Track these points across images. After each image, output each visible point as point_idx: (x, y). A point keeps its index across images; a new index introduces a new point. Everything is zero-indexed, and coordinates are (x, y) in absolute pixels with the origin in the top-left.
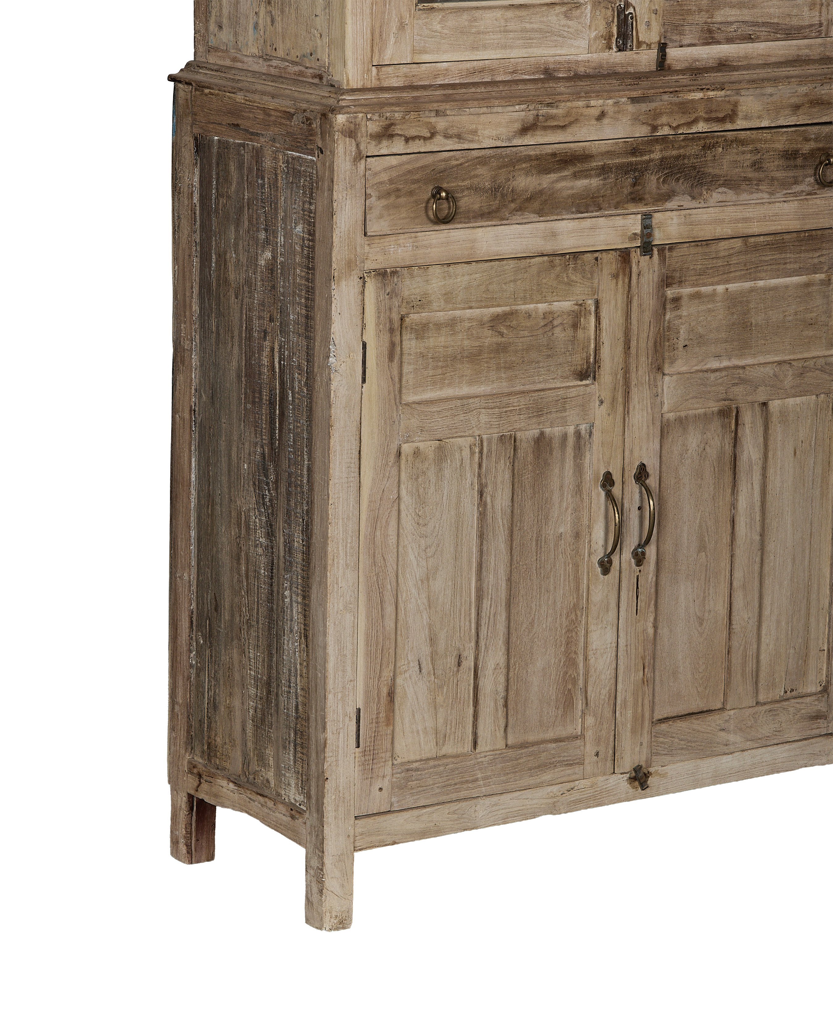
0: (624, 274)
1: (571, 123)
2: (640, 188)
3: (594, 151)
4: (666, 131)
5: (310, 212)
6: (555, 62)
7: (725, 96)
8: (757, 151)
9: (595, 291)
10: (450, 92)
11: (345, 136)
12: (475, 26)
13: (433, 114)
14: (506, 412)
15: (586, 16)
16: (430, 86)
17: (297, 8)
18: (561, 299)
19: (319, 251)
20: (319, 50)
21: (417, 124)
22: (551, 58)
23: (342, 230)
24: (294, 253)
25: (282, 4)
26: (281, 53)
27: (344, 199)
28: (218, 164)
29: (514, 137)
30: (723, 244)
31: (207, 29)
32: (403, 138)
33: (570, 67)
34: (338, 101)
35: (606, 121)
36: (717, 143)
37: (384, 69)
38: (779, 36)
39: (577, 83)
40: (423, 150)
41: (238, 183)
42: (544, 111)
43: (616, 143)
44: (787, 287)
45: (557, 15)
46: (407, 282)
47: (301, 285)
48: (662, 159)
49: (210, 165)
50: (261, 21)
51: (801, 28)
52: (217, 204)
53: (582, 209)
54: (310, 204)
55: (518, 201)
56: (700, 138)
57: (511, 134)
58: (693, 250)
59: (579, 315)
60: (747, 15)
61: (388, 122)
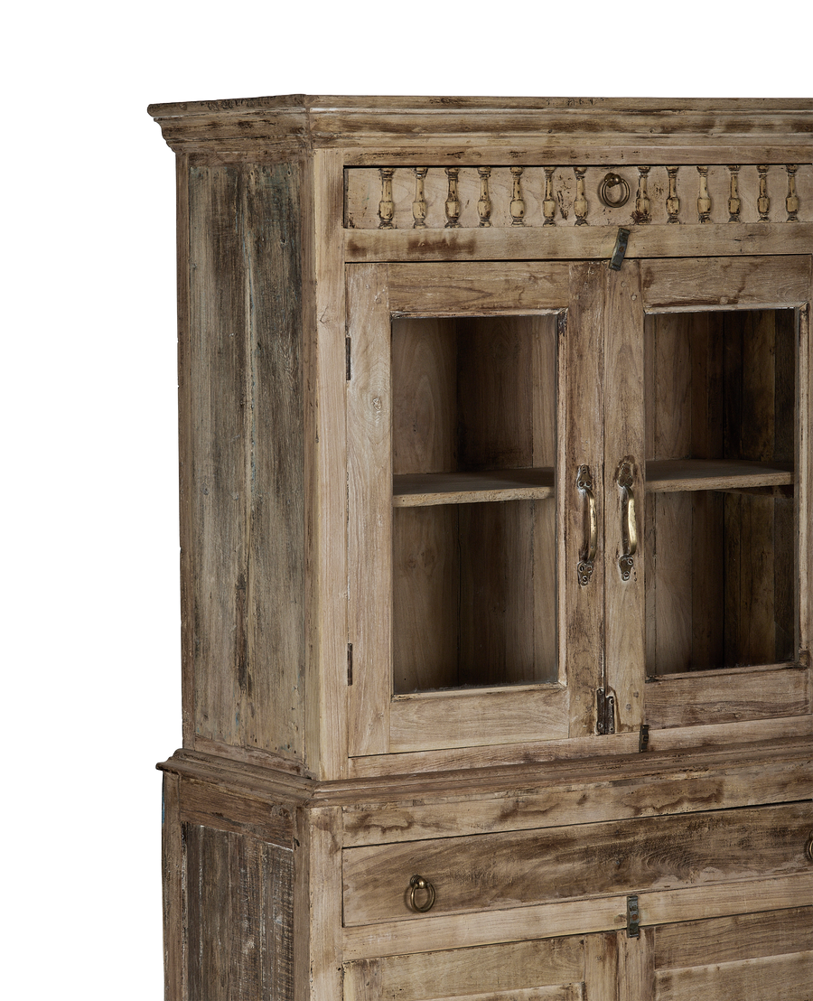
0: (611, 957)
1: (552, 808)
2: (624, 870)
3: (577, 835)
4: (649, 812)
5: (289, 903)
6: (535, 748)
7: (710, 776)
8: (744, 829)
9: (581, 975)
10: (428, 781)
11: (321, 829)
12: (452, 716)
13: (410, 804)
15: (565, 701)
16: (408, 776)
17: (275, 701)
18: (546, 983)
19: (297, 943)
20: (296, 743)
21: (394, 814)
22: (531, 743)
23: (319, 922)
24: (274, 943)
25: (261, 697)
26: (261, 745)
27: (320, 891)
28: (204, 852)
29: (494, 823)
30: (713, 924)
31: (194, 719)
32: (380, 829)
33: (550, 752)
34: (313, 795)
35: (588, 805)
36: (703, 822)
37: (360, 760)
38: (764, 714)
39: (557, 768)
40: (400, 840)
41: (222, 871)
42: (524, 797)
43: (599, 827)
44: (780, 964)
45: (536, 701)
46: (388, 972)
47: (282, 975)
48: (647, 841)
49: (197, 853)
50: (242, 713)
51: (788, 705)
52: (204, 892)
53: (566, 893)
54: (289, 895)
55: (500, 887)
56: (685, 819)
57: (490, 821)
58: (682, 930)
60: (730, 695)
61: (364, 814)
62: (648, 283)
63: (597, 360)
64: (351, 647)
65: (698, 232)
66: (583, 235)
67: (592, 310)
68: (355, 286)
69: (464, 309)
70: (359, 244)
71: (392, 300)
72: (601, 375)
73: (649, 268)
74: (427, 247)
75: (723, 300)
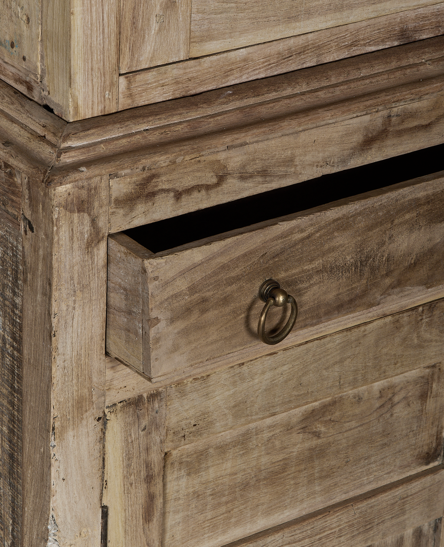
5: (15, 305)
6: (417, 18)
11: (72, 211)
13: (223, 148)
14: (320, 539)
16: (218, 91)
18: (407, 369)
20: (25, 43)
21: (195, 167)
22: (411, 12)
23: (68, 357)
27: (70, 309)
29: (351, 156)
32: (172, 194)
33: (439, 22)
37: (139, 77)
42: (400, 108)
46: (176, 404)
54: (14, 293)
57: (346, 153)
59: (430, 380)
61: (145, 175)
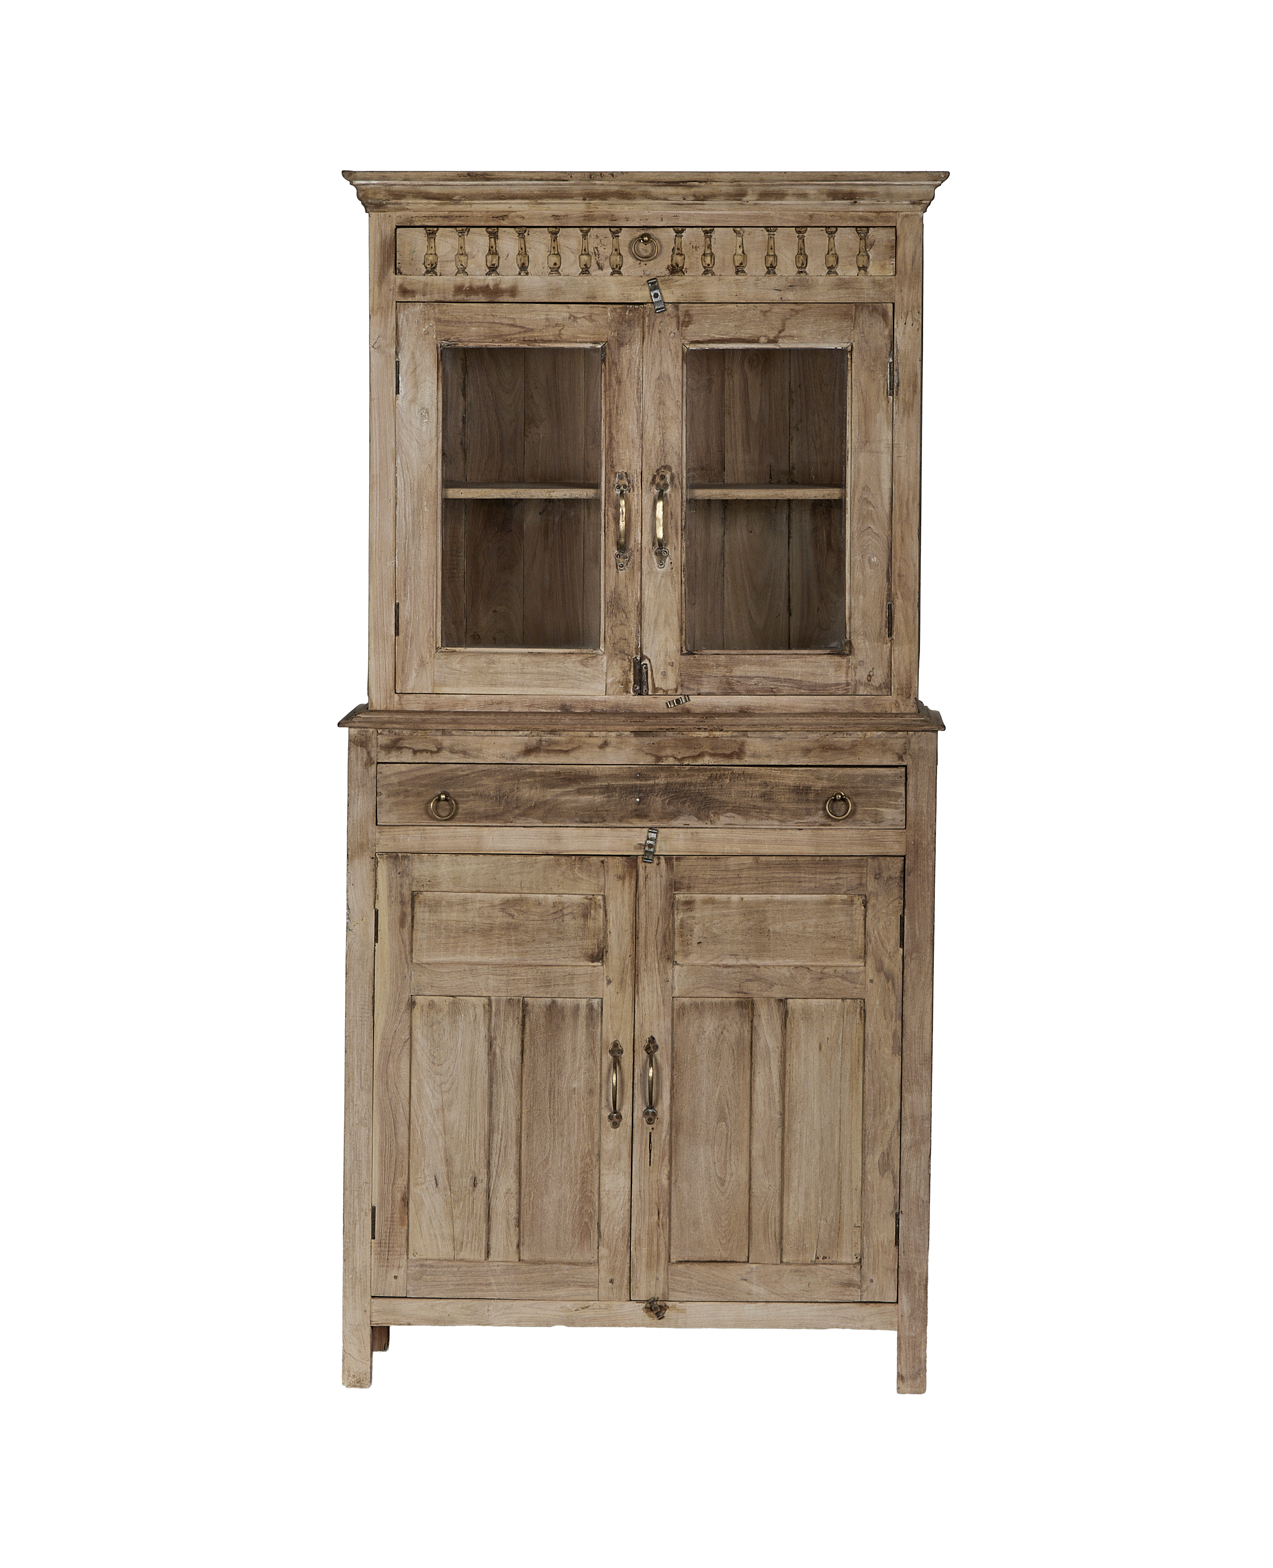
0: (631, 877)
1: (573, 749)
2: (644, 806)
3: (598, 773)
4: (671, 761)
6: (571, 701)
7: (729, 737)
9: (601, 888)
10: (459, 717)
11: (357, 745)
12: (493, 668)
13: (438, 733)
14: (514, 980)
15: (602, 665)
16: (447, 712)
18: (569, 892)
21: (424, 740)
22: (568, 696)
23: (355, 819)
27: (356, 795)
29: (518, 756)
30: (732, 860)
32: (411, 751)
33: (586, 705)
35: (609, 749)
36: (724, 775)
37: (405, 696)
38: (803, 691)
39: (590, 718)
40: (430, 761)
43: (620, 768)
44: (805, 903)
45: (574, 662)
46: (417, 865)
48: (667, 785)
51: (828, 686)
53: (586, 820)
55: (522, 808)
56: (706, 770)
57: (514, 754)
58: (704, 862)
59: (588, 907)
60: (767, 671)
61: (396, 737)
62: (687, 324)
63: (635, 386)
64: (397, 606)
65: (737, 283)
66: (622, 283)
67: (630, 345)
68: (405, 321)
69: (507, 341)
70: (409, 288)
71: (439, 333)
72: (640, 399)
73: (687, 311)
74: (472, 290)
75: (762, 339)
